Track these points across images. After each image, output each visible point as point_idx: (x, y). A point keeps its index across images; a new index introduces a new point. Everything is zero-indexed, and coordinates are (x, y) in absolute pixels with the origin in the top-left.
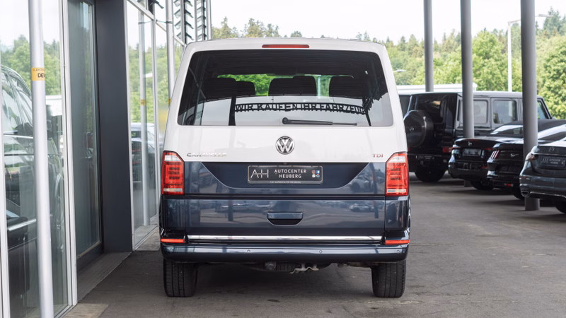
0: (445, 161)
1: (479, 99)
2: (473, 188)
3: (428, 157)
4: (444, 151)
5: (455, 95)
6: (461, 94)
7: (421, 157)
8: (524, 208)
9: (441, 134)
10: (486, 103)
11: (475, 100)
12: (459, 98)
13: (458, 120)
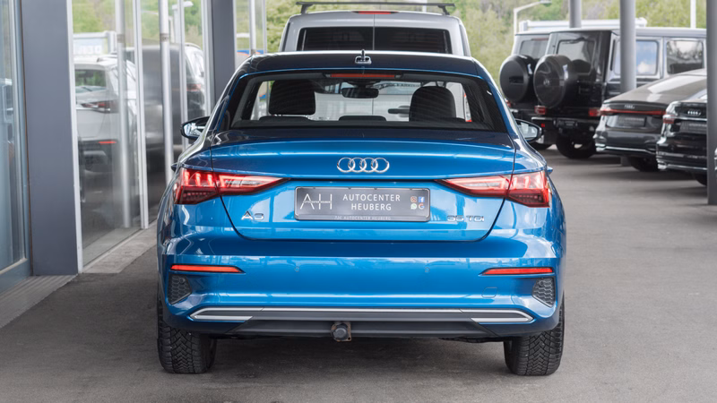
0: (592, 129)
1: (645, 39)
2: (632, 169)
3: (570, 123)
4: (591, 114)
5: (608, 33)
6: (618, 32)
7: (560, 123)
8: (705, 201)
9: (587, 90)
10: (655, 44)
11: (638, 41)
12: (613, 37)
13: (611, 69)
